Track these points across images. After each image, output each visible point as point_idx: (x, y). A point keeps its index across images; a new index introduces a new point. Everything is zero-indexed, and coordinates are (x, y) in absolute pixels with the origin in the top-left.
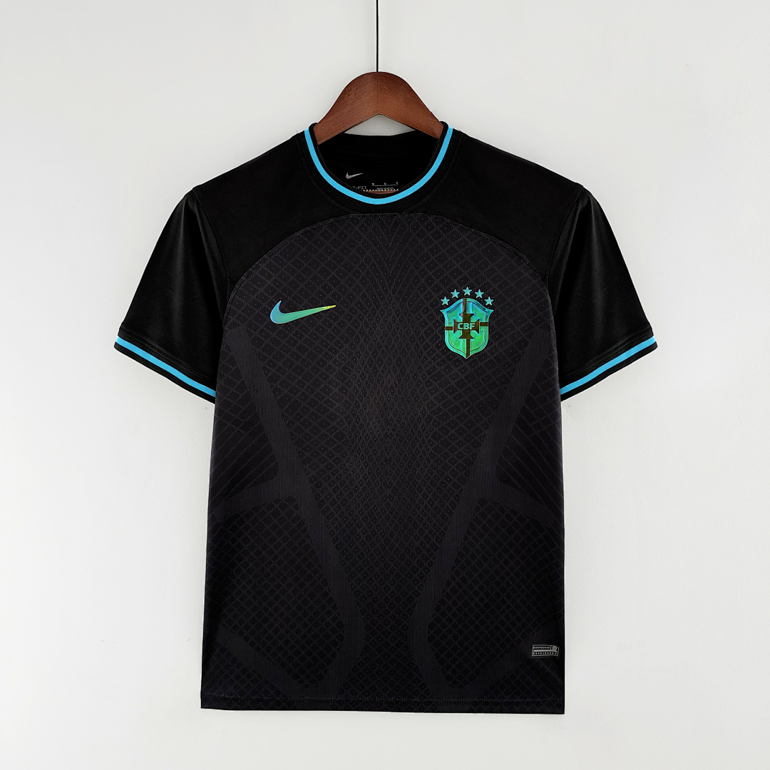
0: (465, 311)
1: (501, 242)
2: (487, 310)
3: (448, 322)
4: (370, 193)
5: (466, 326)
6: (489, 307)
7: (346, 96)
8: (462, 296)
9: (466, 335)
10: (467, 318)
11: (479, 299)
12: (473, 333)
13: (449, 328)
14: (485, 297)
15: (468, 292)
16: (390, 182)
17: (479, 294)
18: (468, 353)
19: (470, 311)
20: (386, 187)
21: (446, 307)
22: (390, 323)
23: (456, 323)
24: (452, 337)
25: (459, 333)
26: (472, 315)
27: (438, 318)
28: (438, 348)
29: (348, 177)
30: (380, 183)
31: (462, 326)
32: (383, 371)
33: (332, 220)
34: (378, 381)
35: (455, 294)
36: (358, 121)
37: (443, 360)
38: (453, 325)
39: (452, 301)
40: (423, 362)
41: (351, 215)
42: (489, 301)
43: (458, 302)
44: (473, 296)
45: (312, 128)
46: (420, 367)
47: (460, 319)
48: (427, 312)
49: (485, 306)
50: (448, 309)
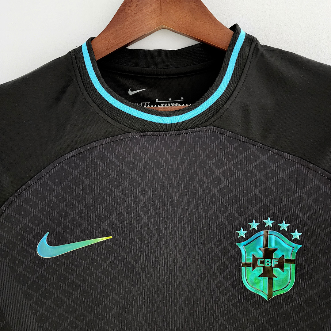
0: (266, 245)
1: (311, 165)
2: (294, 245)
3: (246, 257)
4: (152, 110)
5: (268, 262)
6: (296, 241)
7: (127, 8)
8: (262, 227)
9: (267, 273)
10: (269, 253)
11: (283, 233)
12: (276, 271)
13: (248, 265)
14: (291, 230)
15: (269, 222)
16: (176, 98)
17: (284, 226)
18: (270, 295)
19: (272, 246)
20: (170, 103)
21: (242, 239)
22: (176, 256)
23: (255, 260)
24: (250, 275)
25: (259, 270)
26: (275, 250)
27: (233, 252)
28: (234, 286)
29: (131, 93)
30: (164, 99)
31: (262, 262)
32: (167, 312)
33: (108, 140)
34: (163, 322)
35: (254, 225)
36: (140, 35)
37: (239, 301)
38: (251, 261)
39: (250, 233)
40: (216, 302)
41: (130, 135)
42: (296, 235)
43: (257, 235)
44: (276, 228)
45: (90, 42)
46: (212, 308)
47: (260, 254)
48: (220, 245)
49: (291, 240)
50: (245, 243)
